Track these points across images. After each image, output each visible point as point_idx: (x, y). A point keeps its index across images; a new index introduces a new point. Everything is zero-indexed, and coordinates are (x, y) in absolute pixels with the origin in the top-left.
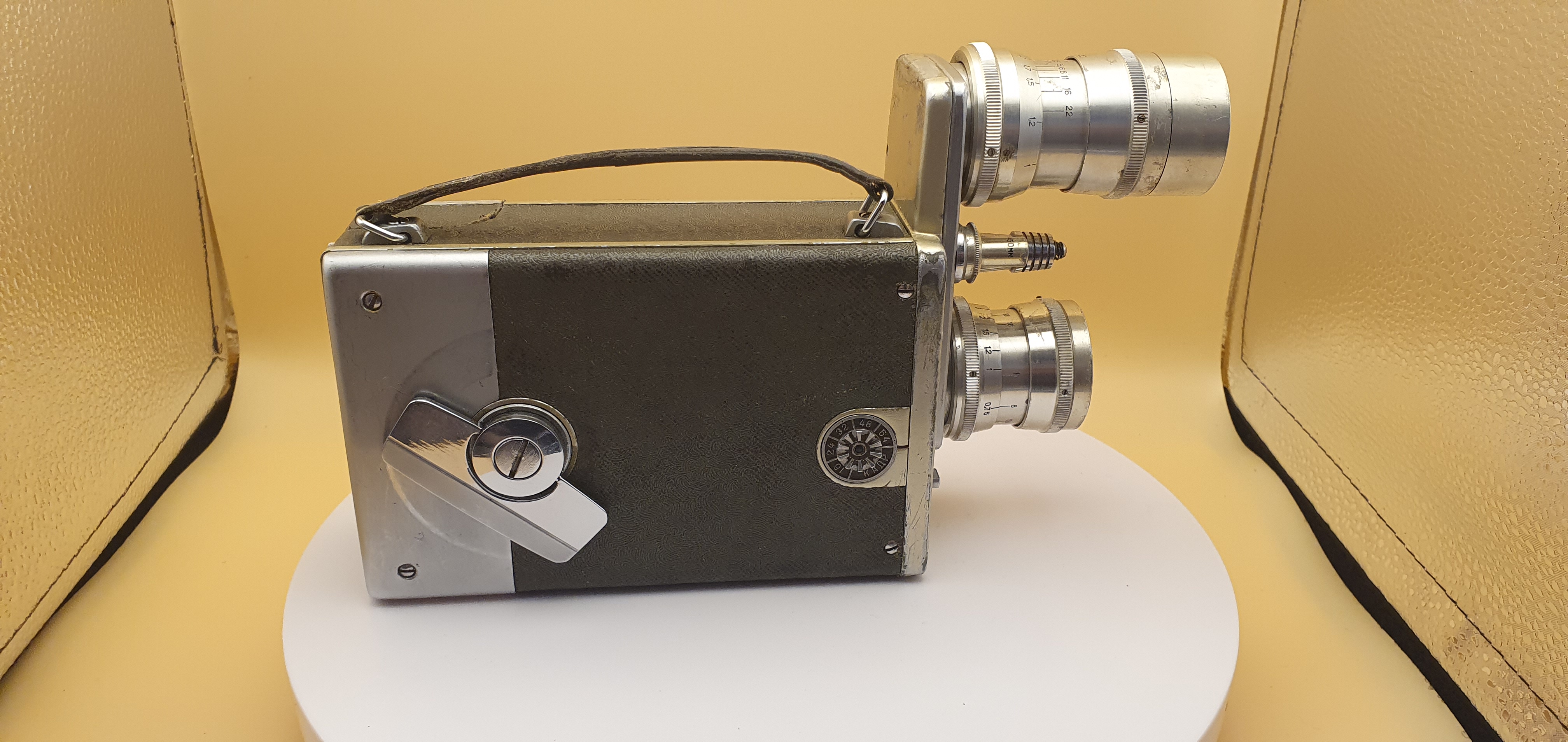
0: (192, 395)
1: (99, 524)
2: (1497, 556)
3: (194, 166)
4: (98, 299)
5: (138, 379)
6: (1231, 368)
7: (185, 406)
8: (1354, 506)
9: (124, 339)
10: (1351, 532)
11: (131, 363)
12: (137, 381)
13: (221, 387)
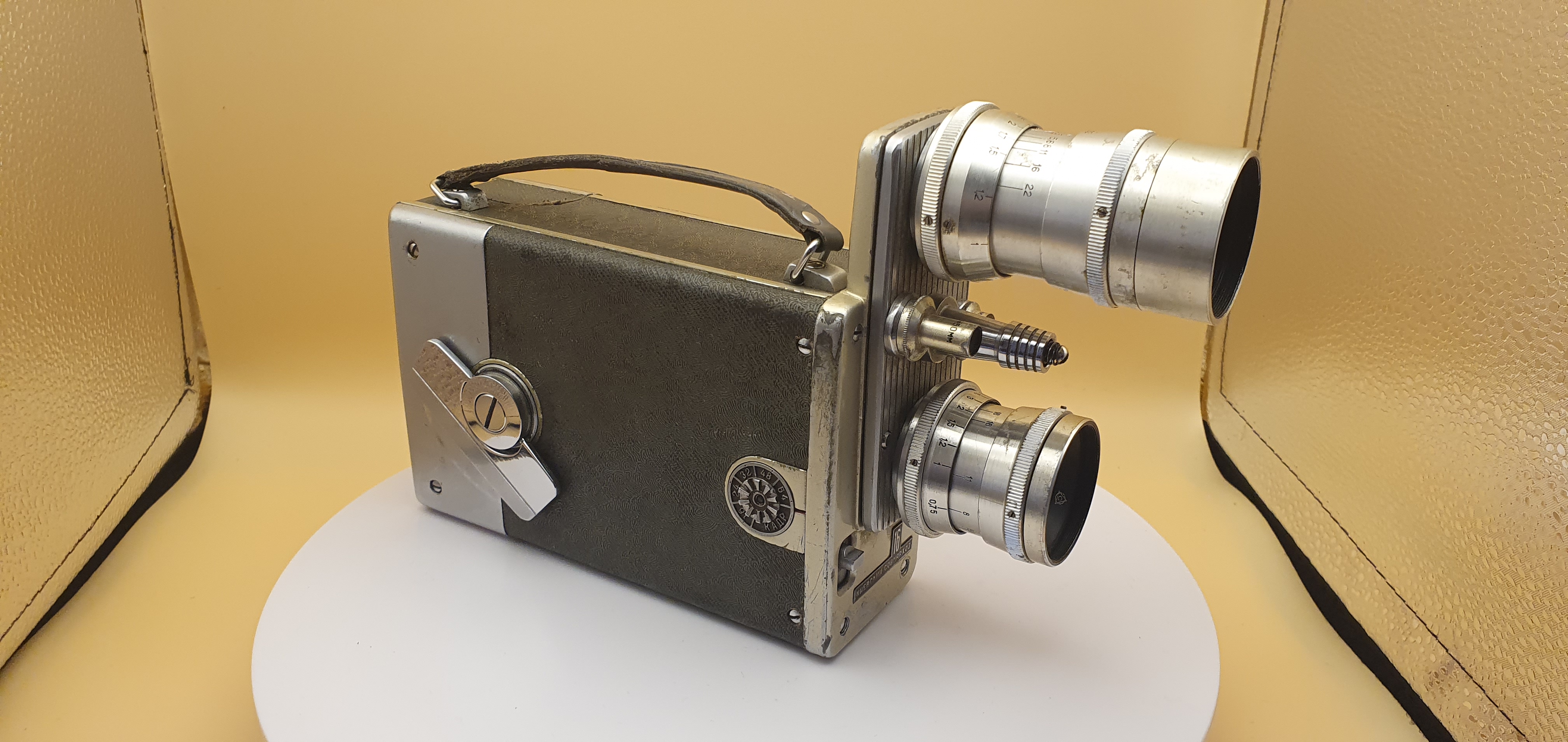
0: (163, 428)
1: (64, 558)
2: (1477, 590)
3: (167, 196)
4: (66, 329)
5: (105, 412)
6: (1210, 401)
7: (155, 438)
8: (1333, 540)
9: (91, 370)
10: (1331, 566)
11: (99, 394)
12: (105, 414)
13: (192, 420)
